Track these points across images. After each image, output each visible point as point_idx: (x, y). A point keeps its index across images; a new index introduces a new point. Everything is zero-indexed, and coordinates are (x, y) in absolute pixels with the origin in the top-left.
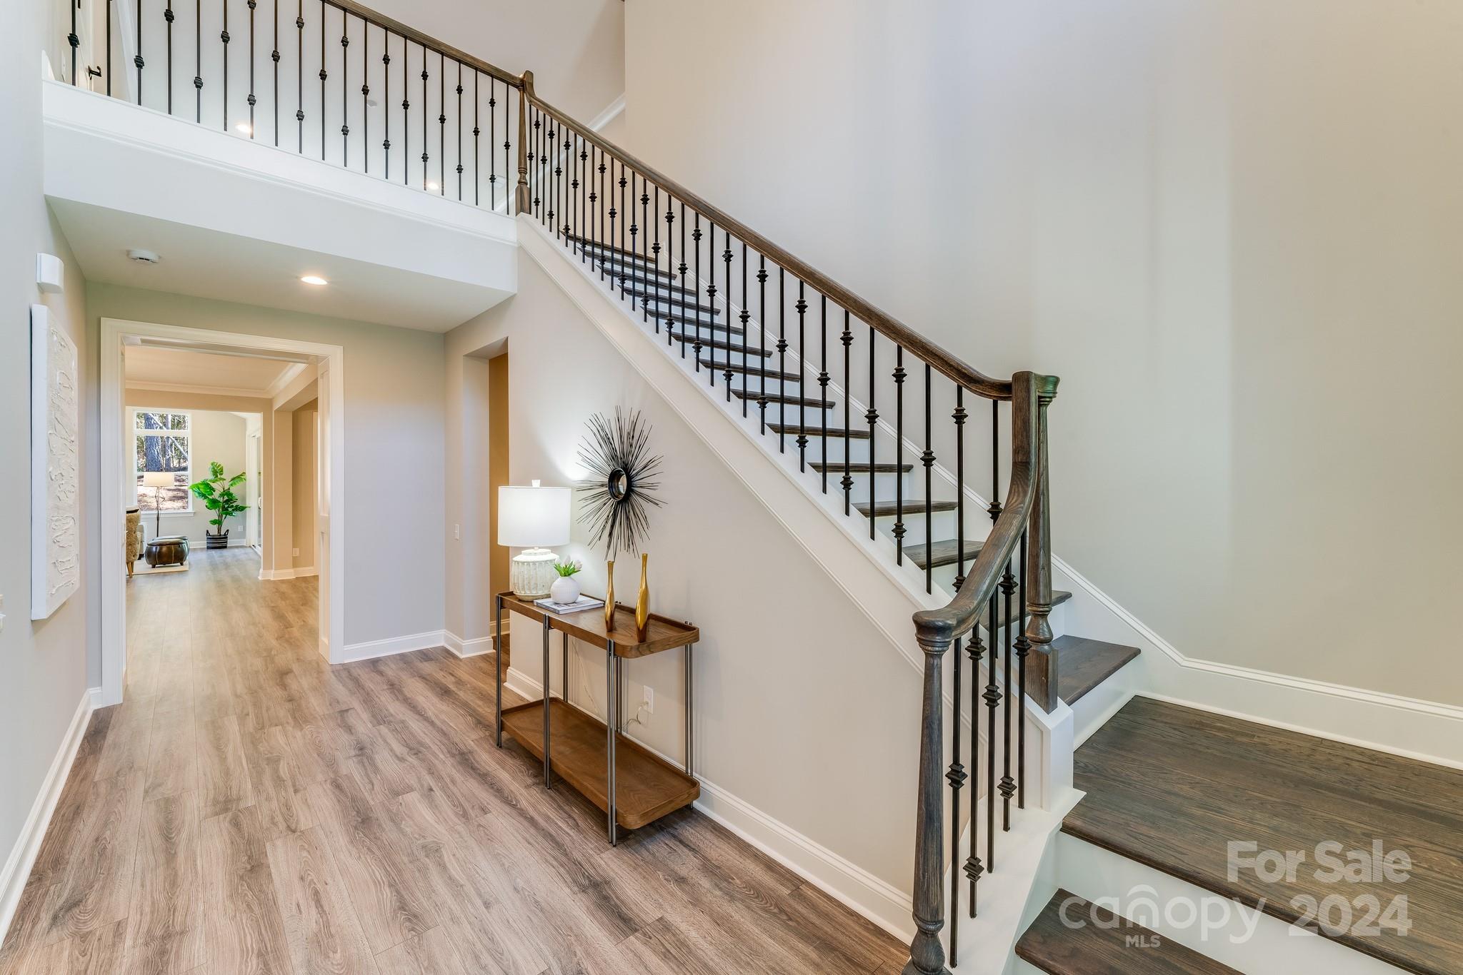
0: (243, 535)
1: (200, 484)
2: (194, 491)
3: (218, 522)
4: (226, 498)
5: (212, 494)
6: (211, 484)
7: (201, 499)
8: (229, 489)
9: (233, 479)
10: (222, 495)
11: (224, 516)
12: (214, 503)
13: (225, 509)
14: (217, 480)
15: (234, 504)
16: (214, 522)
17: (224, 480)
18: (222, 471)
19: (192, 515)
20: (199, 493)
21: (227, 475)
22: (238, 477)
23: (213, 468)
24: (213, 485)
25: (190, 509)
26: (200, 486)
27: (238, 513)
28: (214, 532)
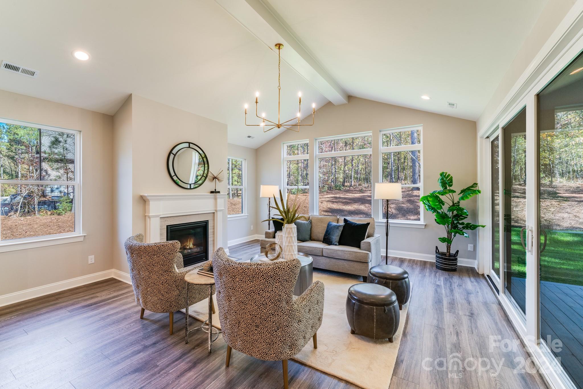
0: (473, 255)
1: (429, 196)
2: (424, 203)
3: (448, 241)
4: (455, 212)
5: (442, 208)
6: (441, 197)
7: (430, 212)
8: (459, 202)
9: (463, 191)
10: (450, 209)
11: (453, 234)
12: (442, 218)
13: (454, 227)
14: (446, 193)
15: (465, 221)
16: (443, 240)
17: (454, 192)
18: (451, 182)
19: (424, 227)
20: (429, 206)
21: (457, 187)
22: (468, 189)
23: (442, 179)
24: (443, 198)
25: (422, 222)
26: (429, 199)
27: (469, 231)
28: (443, 248)
